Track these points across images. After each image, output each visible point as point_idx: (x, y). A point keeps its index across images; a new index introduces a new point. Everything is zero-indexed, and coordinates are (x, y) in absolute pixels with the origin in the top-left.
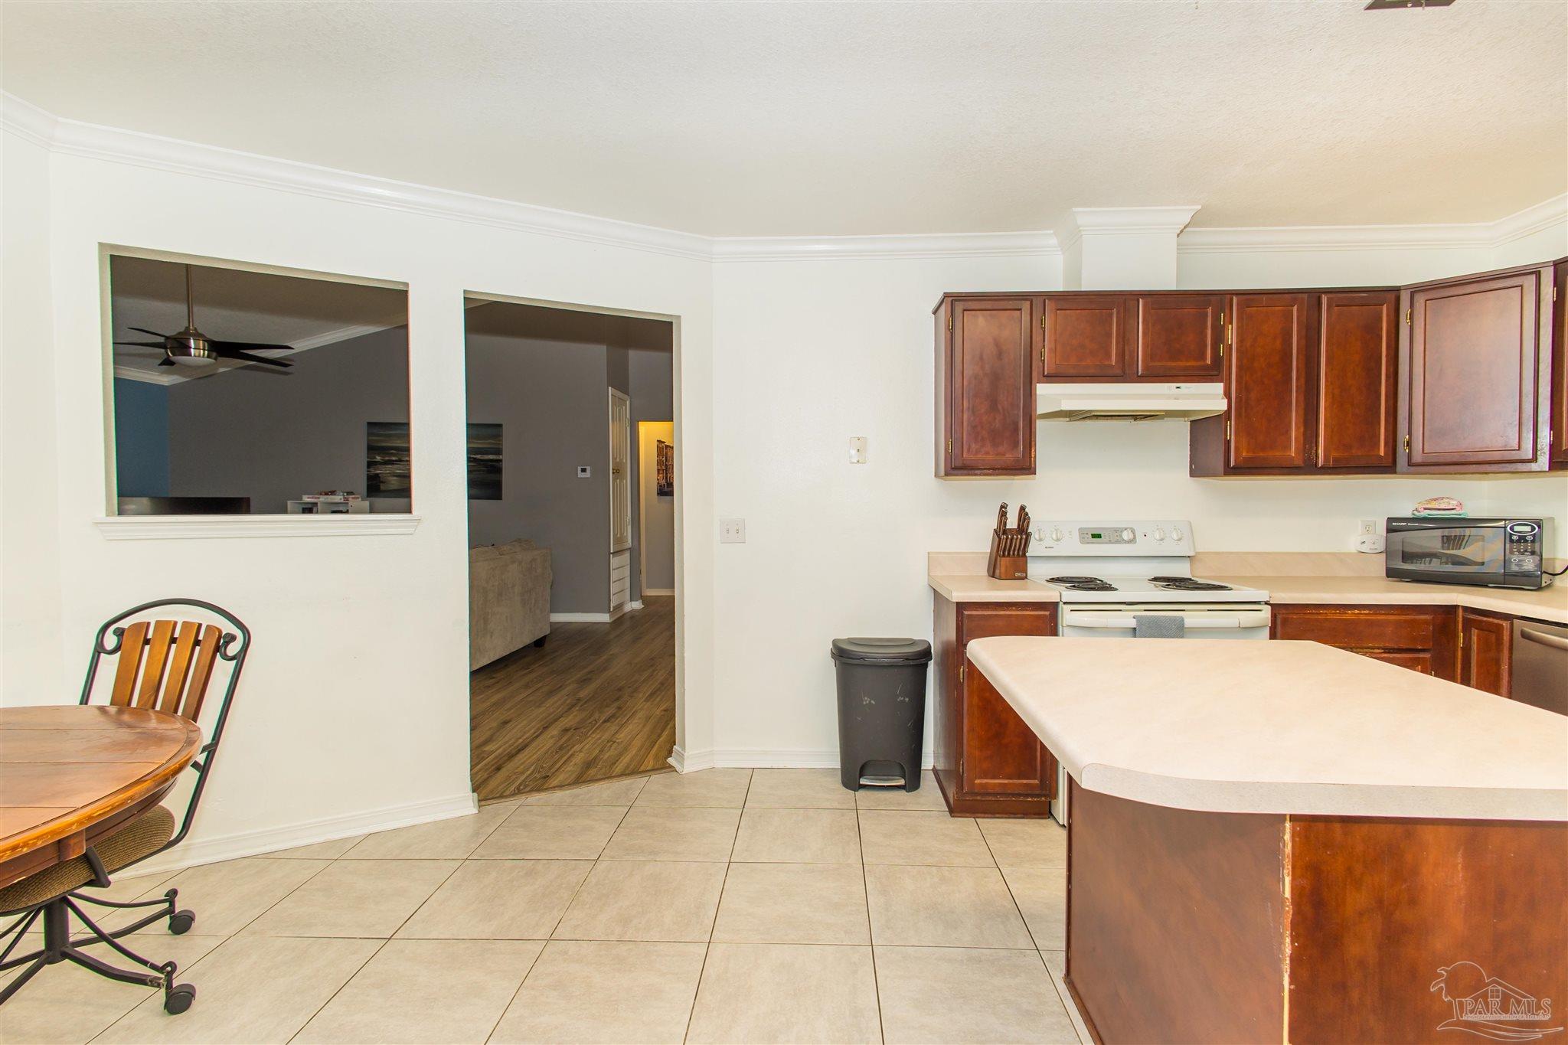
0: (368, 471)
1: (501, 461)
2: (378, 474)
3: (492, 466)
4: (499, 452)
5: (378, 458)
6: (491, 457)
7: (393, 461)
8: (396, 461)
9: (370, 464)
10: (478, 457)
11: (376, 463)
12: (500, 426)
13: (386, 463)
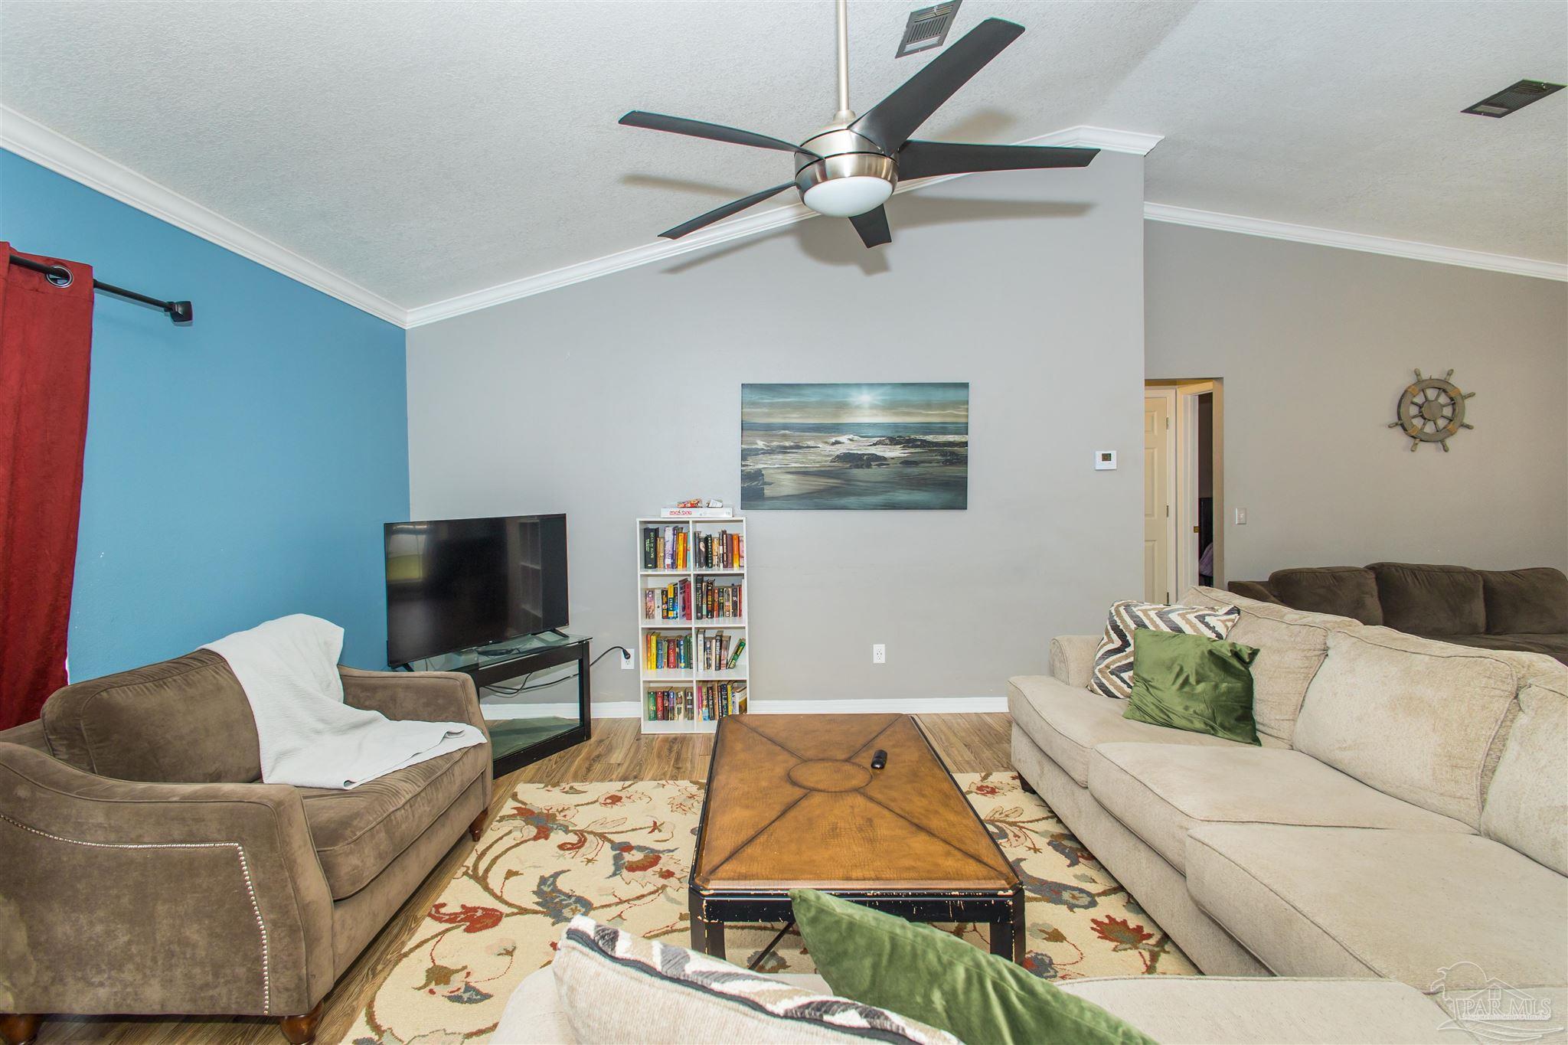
0: (742, 466)
1: (966, 444)
2: (760, 471)
3: (952, 453)
4: (964, 429)
5: (761, 444)
6: (951, 438)
7: (786, 448)
8: (791, 447)
9: (745, 455)
10: (929, 438)
11: (756, 452)
12: (965, 386)
13: (771, 452)
